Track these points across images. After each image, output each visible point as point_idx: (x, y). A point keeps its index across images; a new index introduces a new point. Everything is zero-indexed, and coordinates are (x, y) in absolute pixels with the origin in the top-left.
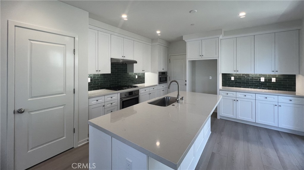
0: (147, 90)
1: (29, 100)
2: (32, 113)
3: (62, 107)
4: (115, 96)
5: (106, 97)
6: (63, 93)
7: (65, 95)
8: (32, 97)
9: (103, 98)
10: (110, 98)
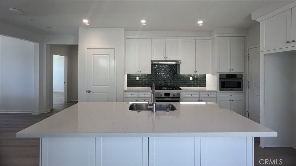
0: (194, 94)
1: (93, 86)
2: (94, 94)
3: (107, 94)
4: (148, 94)
5: (140, 93)
6: (108, 85)
7: (109, 86)
8: (94, 85)
9: (137, 93)
10: (144, 95)
